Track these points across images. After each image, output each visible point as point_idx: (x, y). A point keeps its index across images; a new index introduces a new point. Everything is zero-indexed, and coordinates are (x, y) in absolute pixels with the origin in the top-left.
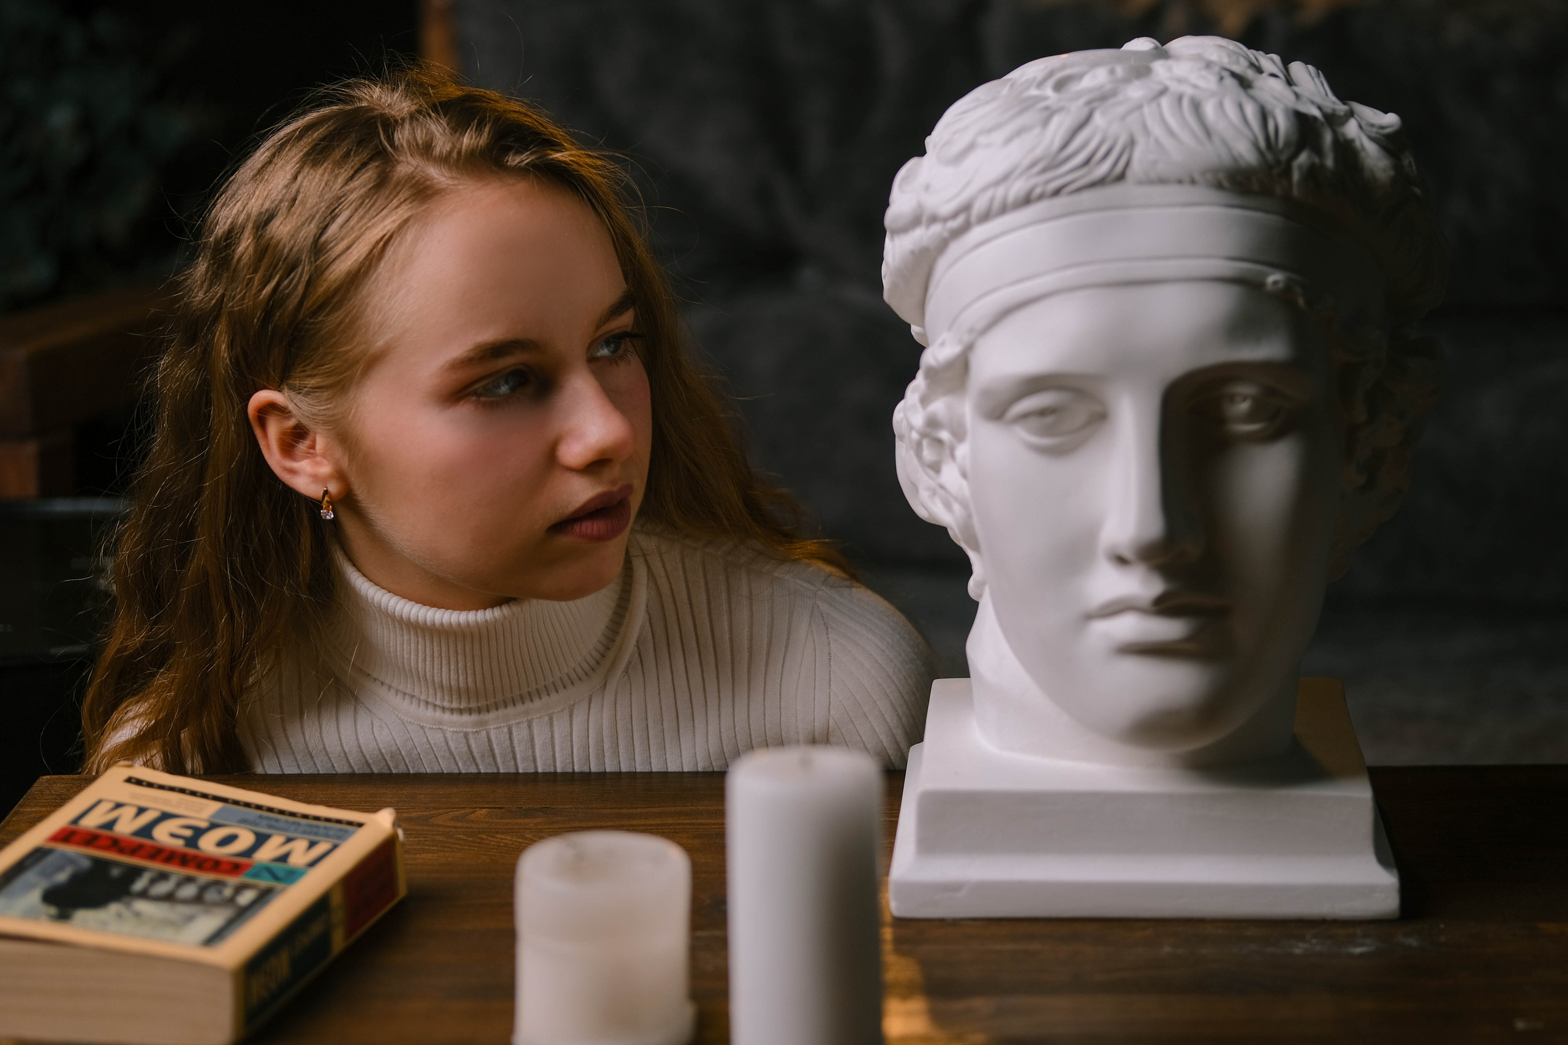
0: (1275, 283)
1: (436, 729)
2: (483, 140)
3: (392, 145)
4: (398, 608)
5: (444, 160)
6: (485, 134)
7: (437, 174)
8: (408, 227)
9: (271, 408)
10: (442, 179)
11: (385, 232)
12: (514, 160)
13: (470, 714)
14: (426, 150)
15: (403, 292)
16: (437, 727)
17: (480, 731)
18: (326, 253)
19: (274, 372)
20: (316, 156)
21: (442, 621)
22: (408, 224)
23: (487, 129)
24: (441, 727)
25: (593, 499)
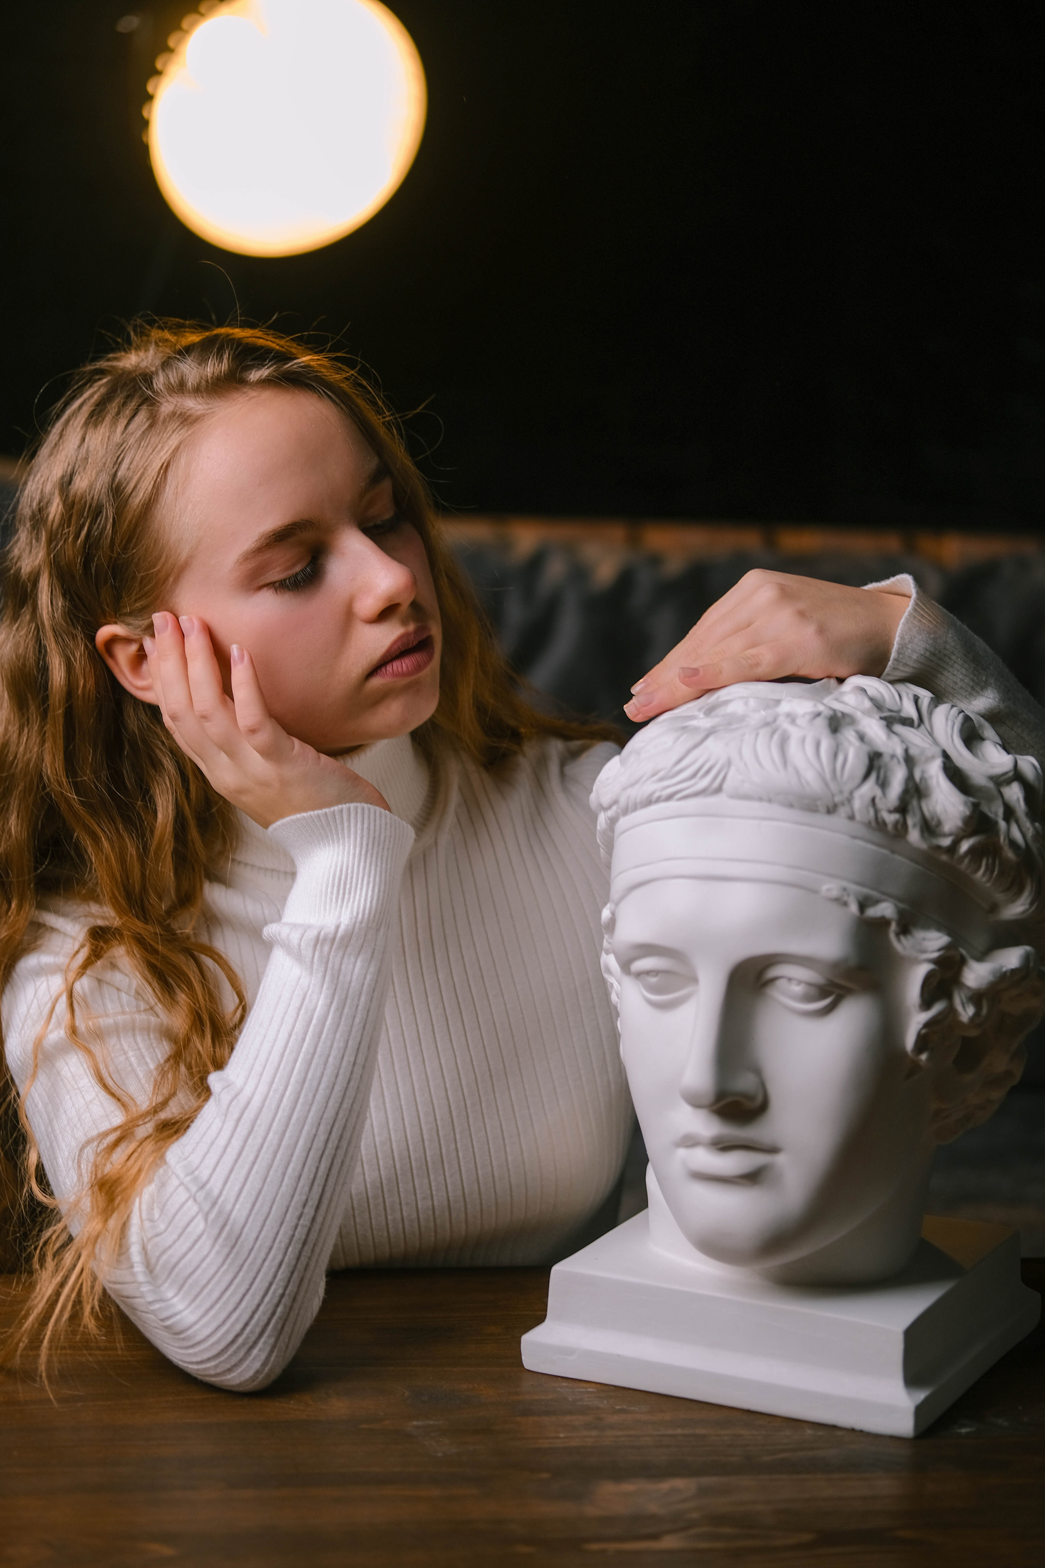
0: (829, 890)
2: (225, 366)
3: (153, 392)
5: (197, 390)
6: (225, 361)
7: (192, 404)
8: (180, 453)
9: (114, 640)
10: (199, 407)
11: (163, 461)
12: (255, 375)
14: (181, 388)
15: (190, 507)
18: (121, 494)
19: (108, 607)
20: (96, 416)
22: (180, 450)
23: (226, 356)
25: (395, 642)
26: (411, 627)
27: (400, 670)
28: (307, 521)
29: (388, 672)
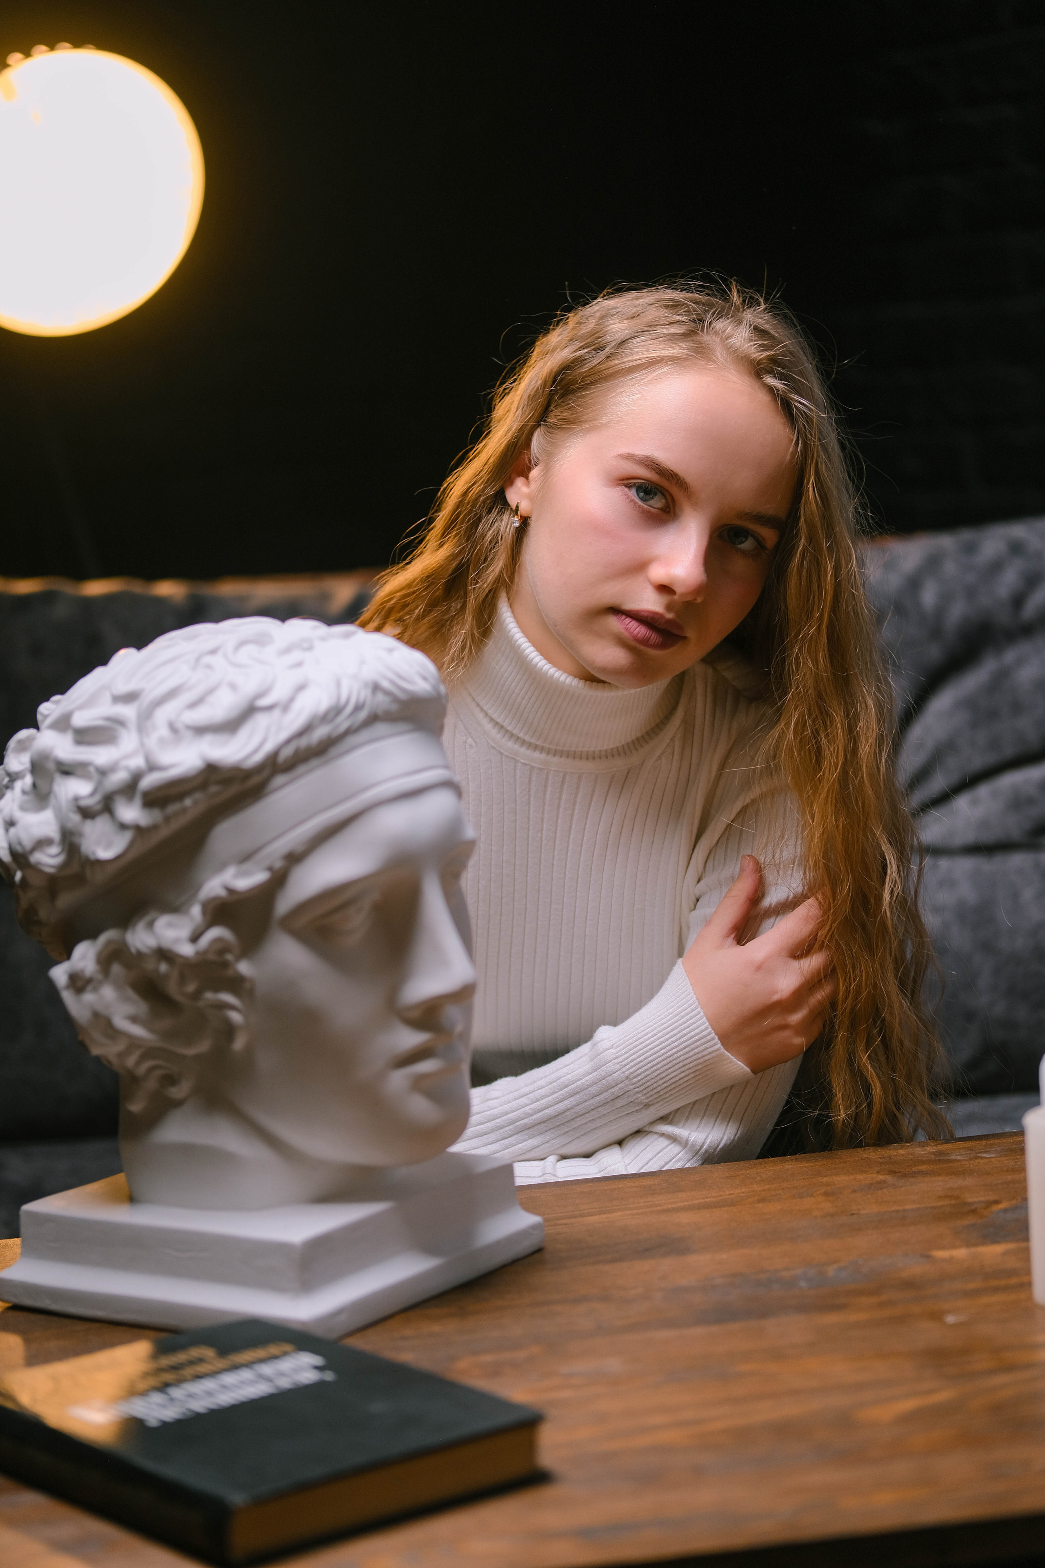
1: (511, 758)
4: (531, 656)
12: (768, 380)
13: (541, 753)
16: (512, 756)
17: (543, 769)
21: (553, 675)
24: (515, 757)
25: (650, 612)
26: (670, 616)
27: (632, 629)
28: (686, 483)
29: (624, 621)
